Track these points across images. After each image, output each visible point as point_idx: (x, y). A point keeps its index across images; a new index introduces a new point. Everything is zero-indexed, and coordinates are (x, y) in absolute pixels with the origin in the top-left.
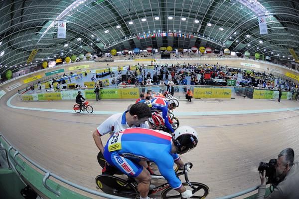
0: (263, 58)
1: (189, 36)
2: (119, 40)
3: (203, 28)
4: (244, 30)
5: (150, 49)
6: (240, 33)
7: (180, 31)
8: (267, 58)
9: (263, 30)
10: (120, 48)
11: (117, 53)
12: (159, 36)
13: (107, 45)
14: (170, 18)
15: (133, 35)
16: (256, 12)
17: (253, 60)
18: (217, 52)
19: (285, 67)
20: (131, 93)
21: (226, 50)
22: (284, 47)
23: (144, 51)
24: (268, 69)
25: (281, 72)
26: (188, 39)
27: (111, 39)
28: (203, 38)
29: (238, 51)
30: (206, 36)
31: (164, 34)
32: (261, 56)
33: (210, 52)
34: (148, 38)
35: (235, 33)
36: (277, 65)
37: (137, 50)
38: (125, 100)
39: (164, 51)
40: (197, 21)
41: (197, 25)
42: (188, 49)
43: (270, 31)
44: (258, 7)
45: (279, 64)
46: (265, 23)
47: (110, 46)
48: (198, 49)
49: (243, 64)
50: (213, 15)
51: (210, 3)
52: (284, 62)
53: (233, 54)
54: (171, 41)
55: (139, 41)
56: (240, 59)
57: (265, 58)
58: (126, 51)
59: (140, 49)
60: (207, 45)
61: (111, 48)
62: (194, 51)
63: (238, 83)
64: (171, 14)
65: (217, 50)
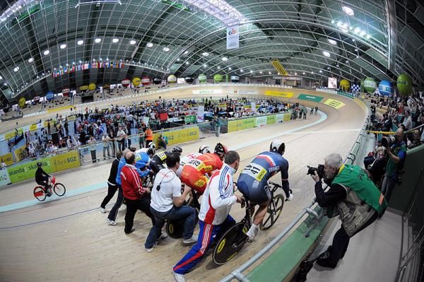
0: (227, 80)
1: (119, 65)
2: (29, 82)
3: (140, 50)
4: (200, 47)
5: (66, 90)
6: (194, 51)
7: (108, 59)
8: (234, 78)
9: (232, 43)
10: (30, 94)
11: (26, 102)
12: (79, 69)
13: (15, 91)
14: (98, 41)
15: (47, 71)
16: (225, 22)
17: (212, 85)
18: (157, 83)
19: (263, 85)
20: (69, 160)
21: (171, 78)
22: (263, 60)
23: (59, 94)
24: (236, 92)
25: (256, 93)
26: (118, 70)
27: (20, 82)
28: (139, 65)
29: (188, 76)
30: (143, 62)
31: (86, 66)
32: (224, 77)
33: (147, 84)
34: (65, 75)
35: (186, 52)
36: (250, 85)
37: (50, 95)
38: (64, 173)
39: (85, 91)
40: (133, 42)
41: (133, 48)
42: (116, 84)
43: (242, 43)
44: (232, 14)
45: (252, 83)
46: (237, 34)
47: (20, 92)
48: (131, 81)
49: (196, 92)
50: (158, 31)
51: (158, 15)
52: (261, 79)
53: (181, 80)
54: (94, 75)
55: (53, 80)
56: (191, 86)
57: (229, 78)
58: (37, 98)
59: (55, 92)
60: (144, 74)
61: (19, 97)
62: (125, 86)
63: (200, 118)
64: (99, 35)
65: (157, 79)
